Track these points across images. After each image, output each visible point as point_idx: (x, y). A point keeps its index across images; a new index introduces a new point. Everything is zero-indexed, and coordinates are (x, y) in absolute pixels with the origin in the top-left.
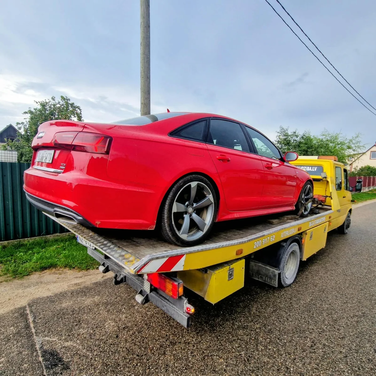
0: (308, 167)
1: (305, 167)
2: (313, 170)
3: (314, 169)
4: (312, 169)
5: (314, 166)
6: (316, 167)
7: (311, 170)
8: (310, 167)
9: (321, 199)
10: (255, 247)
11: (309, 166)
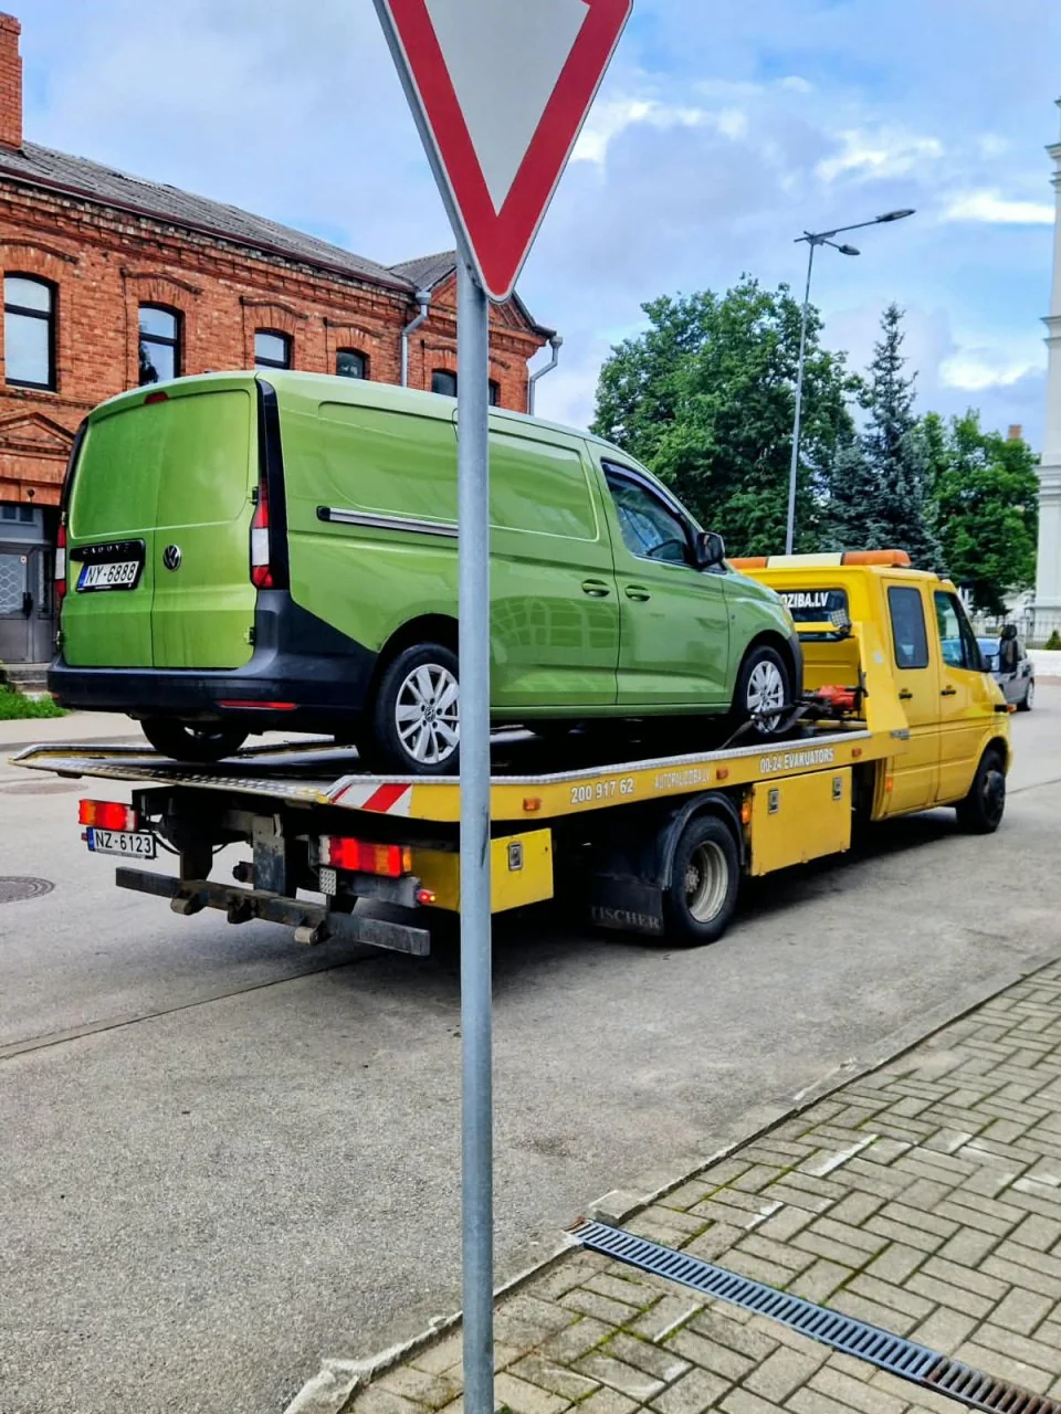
0: (802, 595)
1: (791, 596)
2: (818, 605)
3: (819, 600)
4: (813, 600)
5: (820, 591)
6: (825, 591)
7: (811, 605)
8: (809, 595)
9: (842, 699)
10: (574, 801)
11: (805, 592)
